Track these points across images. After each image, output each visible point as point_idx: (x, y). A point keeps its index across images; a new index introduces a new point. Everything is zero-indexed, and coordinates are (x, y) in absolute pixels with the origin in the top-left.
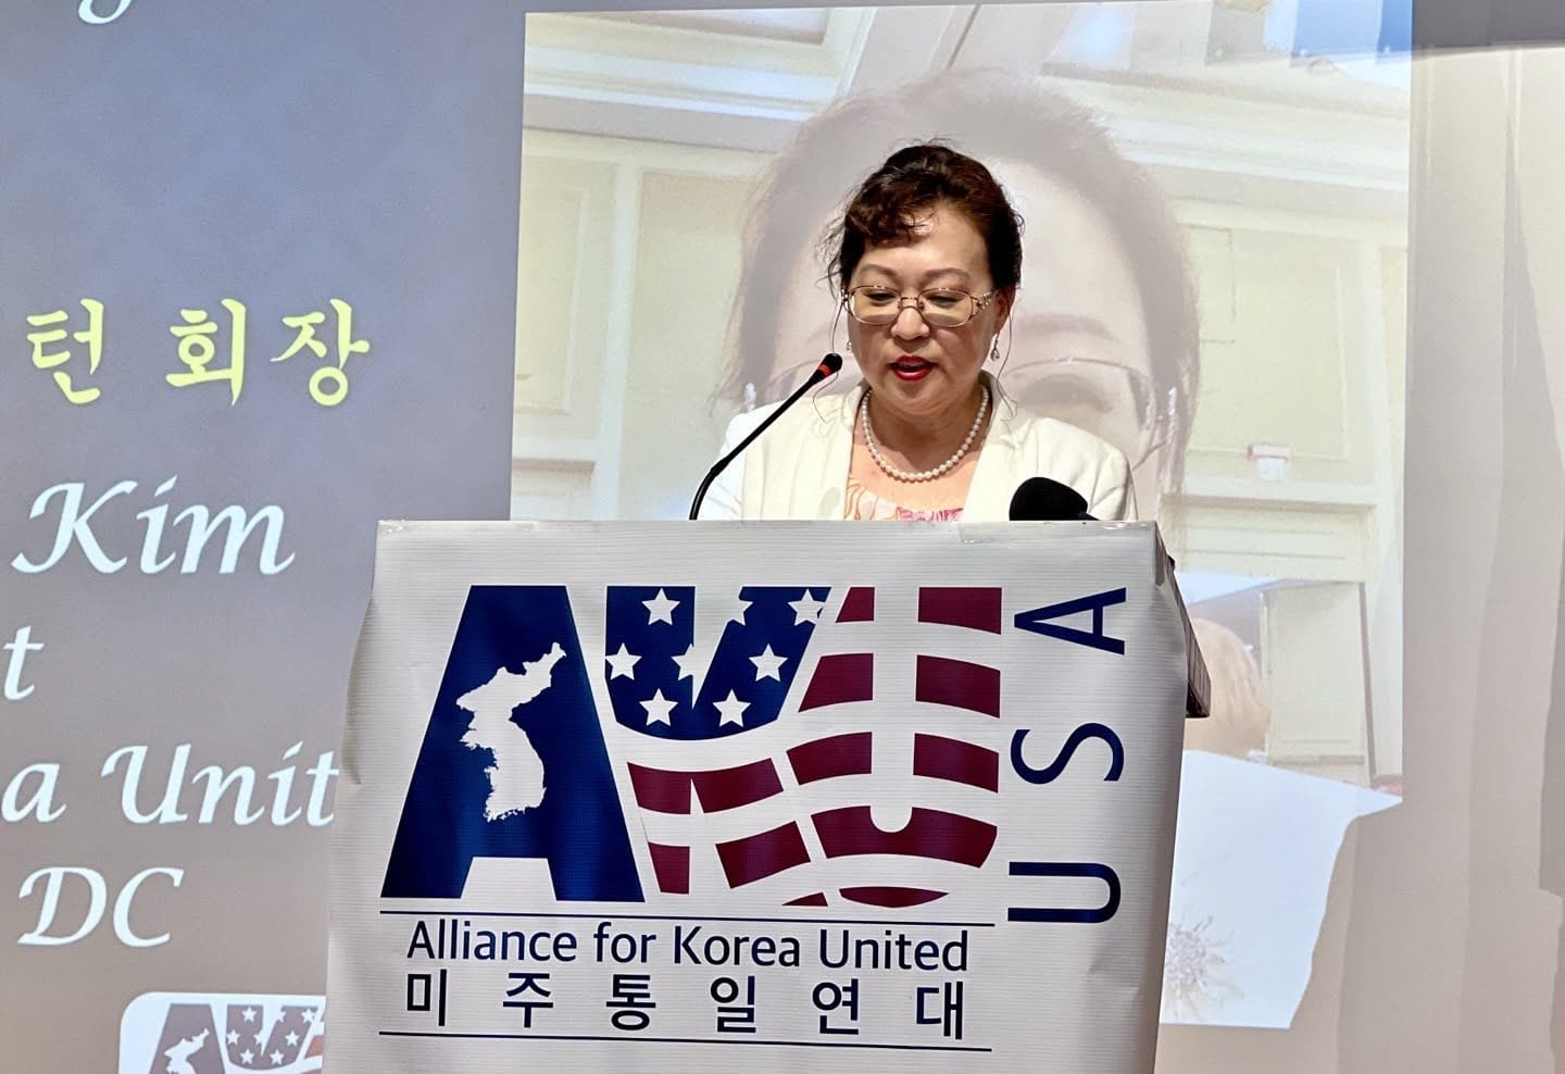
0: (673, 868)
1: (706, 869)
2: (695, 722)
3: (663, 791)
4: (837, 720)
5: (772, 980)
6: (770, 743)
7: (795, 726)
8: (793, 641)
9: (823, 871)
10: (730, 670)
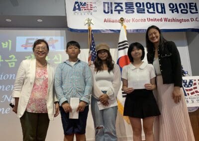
0: (188, 94)
1: (190, 94)
2: (188, 87)
3: (187, 90)
4: (195, 86)
5: (194, 100)
6: (192, 87)
7: (193, 87)
8: (192, 82)
9: (196, 94)
10: (189, 84)
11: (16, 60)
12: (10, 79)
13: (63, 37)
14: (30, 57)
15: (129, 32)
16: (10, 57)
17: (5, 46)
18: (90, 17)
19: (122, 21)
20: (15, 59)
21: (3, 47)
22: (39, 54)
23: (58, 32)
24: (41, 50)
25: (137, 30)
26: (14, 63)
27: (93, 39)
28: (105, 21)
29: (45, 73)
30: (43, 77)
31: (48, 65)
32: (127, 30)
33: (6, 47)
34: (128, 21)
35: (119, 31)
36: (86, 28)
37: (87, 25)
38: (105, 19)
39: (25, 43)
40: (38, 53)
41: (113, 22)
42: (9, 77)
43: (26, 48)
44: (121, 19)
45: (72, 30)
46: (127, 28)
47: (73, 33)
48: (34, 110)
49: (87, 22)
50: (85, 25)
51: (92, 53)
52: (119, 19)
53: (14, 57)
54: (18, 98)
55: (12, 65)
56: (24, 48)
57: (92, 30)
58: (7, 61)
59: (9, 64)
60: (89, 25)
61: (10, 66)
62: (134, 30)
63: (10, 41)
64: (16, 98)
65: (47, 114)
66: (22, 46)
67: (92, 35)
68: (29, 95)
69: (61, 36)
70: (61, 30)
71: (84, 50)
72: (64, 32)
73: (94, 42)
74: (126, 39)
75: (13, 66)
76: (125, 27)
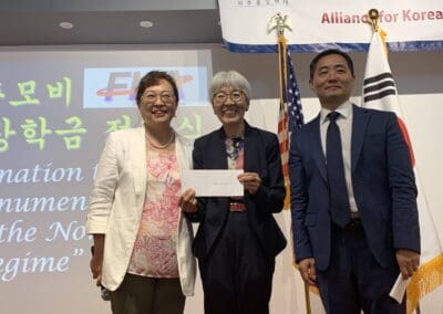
11: (84, 131)
12: (69, 179)
13: (205, 69)
14: (118, 121)
15: (396, 48)
16: (69, 121)
17: (55, 93)
18: (283, 10)
19: (372, 18)
20: (82, 127)
21: (52, 95)
22: (154, 113)
23: (193, 54)
24: (159, 102)
25: (418, 44)
26: (78, 139)
27: (291, 71)
28: (325, 19)
29: (169, 167)
30: (165, 176)
31: (177, 140)
32: (388, 45)
33: (59, 95)
34: (391, 18)
35: (366, 47)
36: (272, 40)
37: (274, 32)
38: (325, 15)
39: (104, 85)
40: (150, 110)
41: (348, 21)
42: (66, 176)
43: (108, 99)
44: (371, 12)
45: (233, 47)
46: (390, 39)
47: (237, 55)
48: (143, 270)
49: (274, 24)
50: (269, 32)
51: (290, 109)
52: (366, 12)
53: (79, 122)
54: (103, 236)
55: (73, 143)
56: (103, 98)
57: (290, 47)
58: (59, 132)
59: (67, 140)
60: (281, 33)
61: (69, 147)
62: (407, 44)
63: (68, 81)
64: (95, 236)
65: (178, 279)
66: (100, 93)
67: (289, 59)
68: (135, 228)
69: (200, 65)
70: (198, 48)
71: (262, 102)
72: (207, 53)
73: (293, 80)
74: (388, 70)
75: (77, 146)
76: (384, 35)
